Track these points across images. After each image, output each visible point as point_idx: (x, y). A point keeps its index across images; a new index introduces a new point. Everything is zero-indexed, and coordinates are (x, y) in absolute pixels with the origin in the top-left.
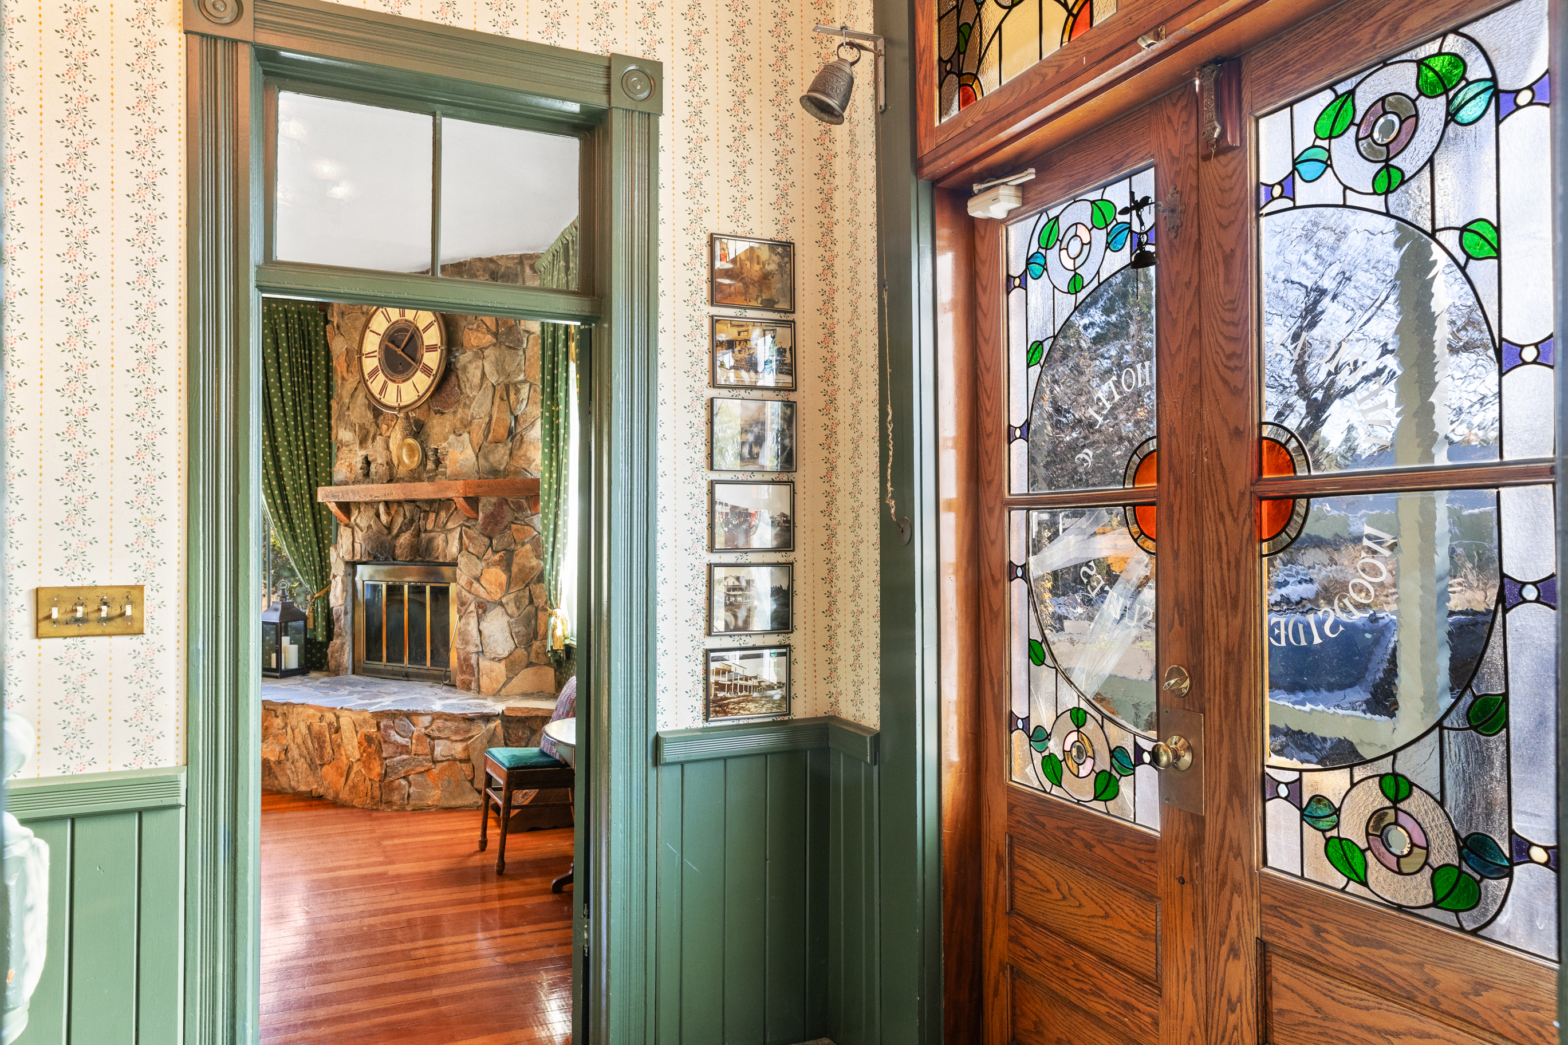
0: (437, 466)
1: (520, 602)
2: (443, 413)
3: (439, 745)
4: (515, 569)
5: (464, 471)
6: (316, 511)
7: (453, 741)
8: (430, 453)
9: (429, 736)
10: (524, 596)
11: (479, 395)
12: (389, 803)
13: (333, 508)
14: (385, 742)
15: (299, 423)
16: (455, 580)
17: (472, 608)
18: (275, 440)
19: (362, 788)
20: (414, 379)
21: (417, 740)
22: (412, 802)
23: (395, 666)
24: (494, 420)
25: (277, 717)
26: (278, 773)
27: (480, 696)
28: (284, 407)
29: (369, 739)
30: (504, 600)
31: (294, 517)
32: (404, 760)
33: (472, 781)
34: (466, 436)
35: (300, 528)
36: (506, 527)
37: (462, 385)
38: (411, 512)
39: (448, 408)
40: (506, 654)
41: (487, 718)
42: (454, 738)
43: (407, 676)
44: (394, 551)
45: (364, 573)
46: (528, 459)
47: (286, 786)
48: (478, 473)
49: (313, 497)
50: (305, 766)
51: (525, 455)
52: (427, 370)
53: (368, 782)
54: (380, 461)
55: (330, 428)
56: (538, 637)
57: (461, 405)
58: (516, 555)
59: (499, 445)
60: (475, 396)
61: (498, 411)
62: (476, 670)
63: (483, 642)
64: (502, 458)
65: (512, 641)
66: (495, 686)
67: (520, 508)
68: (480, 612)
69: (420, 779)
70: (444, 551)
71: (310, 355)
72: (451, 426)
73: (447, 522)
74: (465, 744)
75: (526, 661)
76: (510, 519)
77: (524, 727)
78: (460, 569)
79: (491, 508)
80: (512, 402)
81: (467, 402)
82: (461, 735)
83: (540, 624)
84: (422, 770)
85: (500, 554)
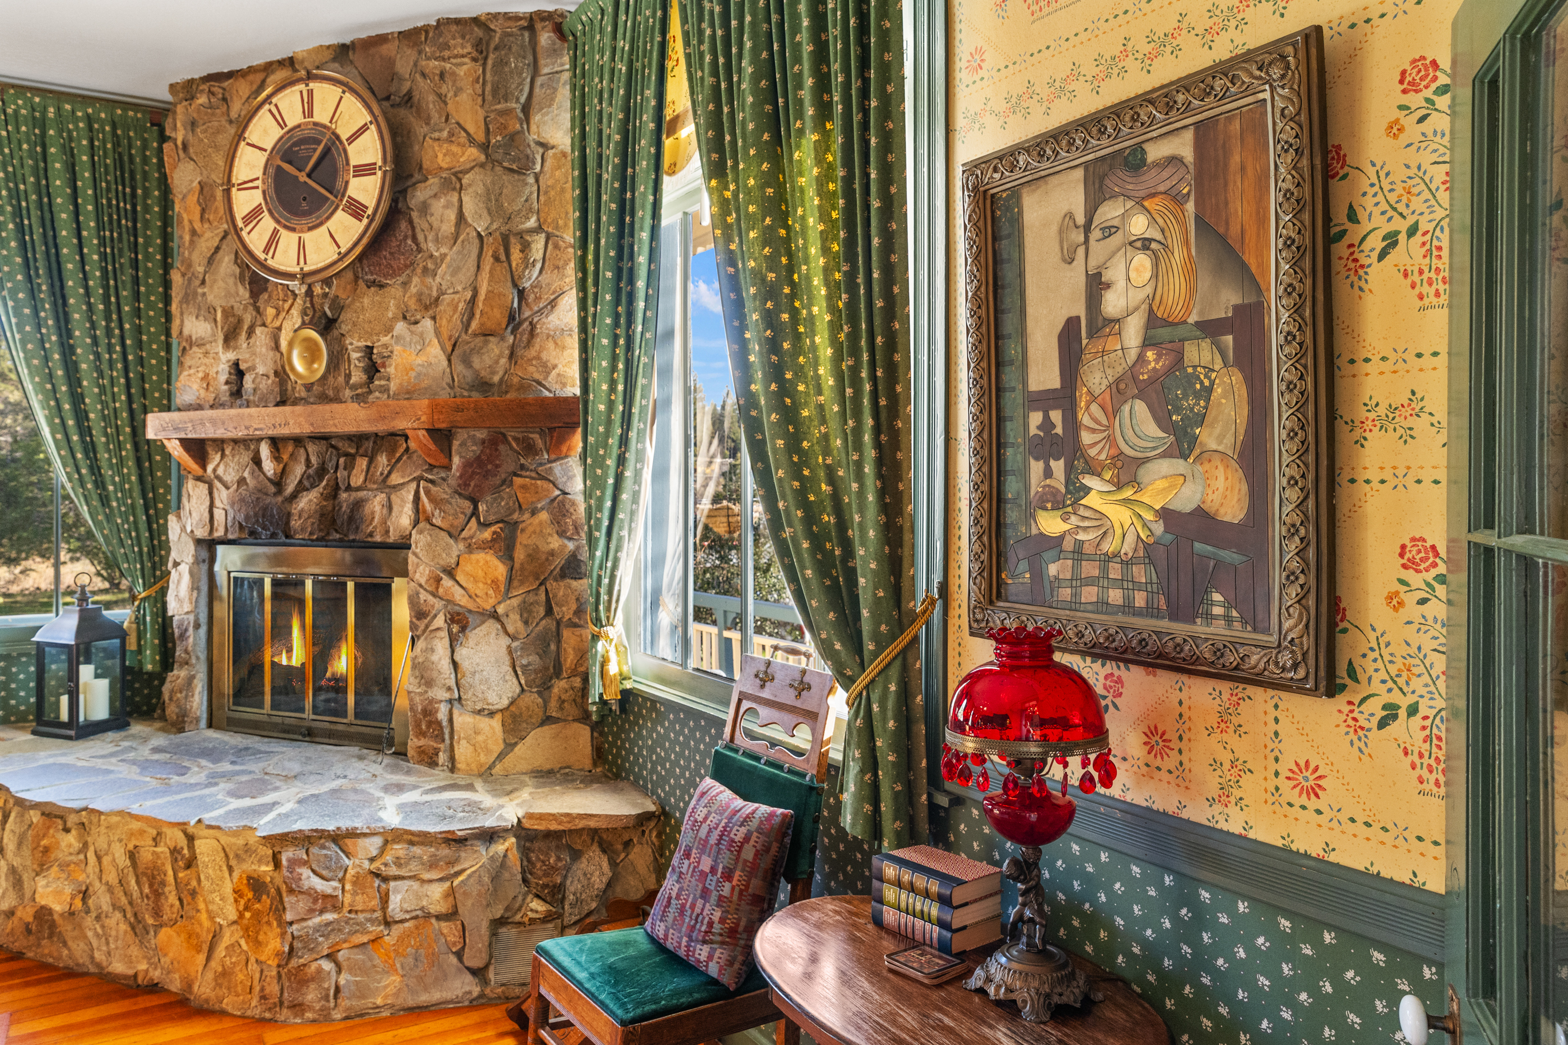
0: (371, 379)
1: (530, 612)
2: (381, 286)
3: (397, 891)
4: (520, 555)
5: (426, 383)
6: (144, 455)
7: (423, 881)
8: (354, 355)
9: (377, 875)
10: (537, 603)
11: (452, 254)
12: (298, 1007)
13: (175, 449)
14: (291, 891)
15: (113, 308)
16: (404, 573)
17: (440, 621)
18: (70, 335)
19: (241, 977)
20: (330, 224)
21: (354, 884)
22: (344, 1003)
23: (287, 715)
24: (481, 296)
25: (67, 830)
26: (70, 935)
27: (459, 778)
28: (85, 278)
29: (256, 885)
30: (501, 610)
31: (104, 464)
32: (328, 923)
33: (459, 955)
34: (427, 323)
35: (114, 483)
36: (504, 482)
37: (420, 237)
38: (319, 454)
39: (394, 275)
40: (505, 702)
41: (490, 836)
42: (427, 876)
43: (310, 735)
44: (288, 523)
45: (229, 558)
46: (545, 365)
47: (83, 959)
48: (452, 387)
49: (137, 429)
50: (123, 927)
51: (538, 358)
52: (356, 210)
53: (253, 966)
54: (261, 370)
55: (168, 316)
56: (565, 675)
57: (419, 271)
58: (523, 530)
59: (491, 338)
60: (445, 255)
61: (490, 281)
62: (447, 731)
63: (462, 682)
64: (497, 362)
65: (515, 680)
66: (483, 758)
67: (530, 449)
68: (455, 629)
69: (359, 956)
70: (384, 522)
71: (134, 195)
72: (398, 307)
73: (390, 473)
74: (448, 884)
75: (541, 714)
76: (511, 469)
77: (558, 847)
78: (415, 554)
79: (475, 449)
80: (514, 265)
81: (430, 266)
82: (442, 870)
83: (570, 651)
84: (365, 939)
85: (493, 529)
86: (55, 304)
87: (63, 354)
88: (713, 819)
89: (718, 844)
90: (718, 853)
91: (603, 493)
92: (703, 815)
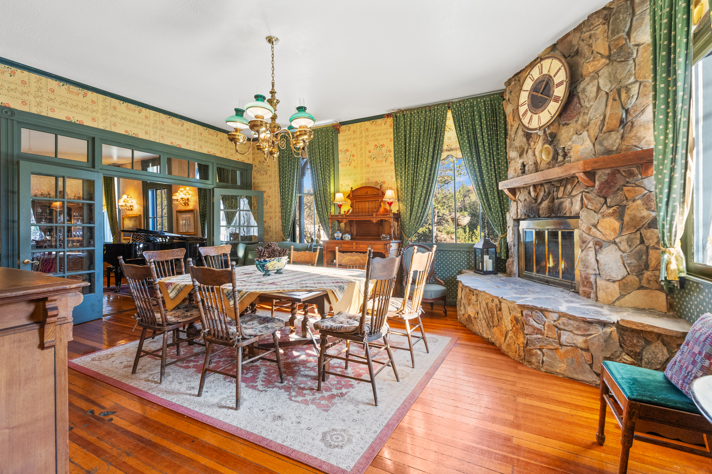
0: (564, 158)
1: (632, 242)
2: (568, 125)
3: (564, 335)
4: (626, 218)
5: (584, 155)
6: (500, 195)
7: (575, 334)
8: (560, 151)
9: (557, 327)
10: (636, 238)
11: (595, 103)
12: (530, 362)
13: (507, 192)
14: (526, 324)
15: (491, 154)
16: (578, 227)
17: (591, 244)
18: (481, 164)
19: (513, 347)
20: (548, 108)
21: (548, 327)
22: (545, 367)
23: (541, 276)
24: (607, 117)
25: (474, 295)
26: (475, 324)
27: (598, 304)
28: (484, 147)
29: (516, 319)
30: (617, 240)
31: (490, 199)
32: (539, 338)
33: (591, 366)
34: (585, 133)
35: (493, 204)
36: (618, 189)
37: (582, 102)
38: (548, 188)
39: (571, 119)
40: (620, 278)
41: (604, 324)
42: (576, 332)
43: (548, 282)
44: (539, 212)
45: (524, 225)
46: (639, 138)
47: (477, 331)
48: (595, 155)
49: (497, 187)
50: (486, 324)
51: (635, 136)
52: (557, 99)
53: (516, 345)
54: (530, 163)
55: (506, 153)
56: (650, 269)
57: (582, 114)
58: (628, 208)
59: (612, 132)
60: (592, 105)
61: (611, 109)
62: (594, 286)
63: (600, 268)
64: (615, 142)
65: (624, 269)
66: (610, 298)
67: (631, 174)
68: (597, 247)
69: (550, 353)
70: (570, 209)
71: (496, 120)
72: (574, 130)
73: (572, 191)
74: (585, 338)
75: (638, 284)
76: (622, 183)
77: (638, 337)
78: (581, 220)
79: (605, 178)
80: (623, 100)
81: (586, 111)
82: (582, 332)
83: (653, 259)
84: (552, 348)
85: (613, 208)
86: (477, 155)
87: (479, 169)
88: (705, 330)
89: (705, 341)
90: (704, 345)
91: (663, 186)
92: (699, 328)
